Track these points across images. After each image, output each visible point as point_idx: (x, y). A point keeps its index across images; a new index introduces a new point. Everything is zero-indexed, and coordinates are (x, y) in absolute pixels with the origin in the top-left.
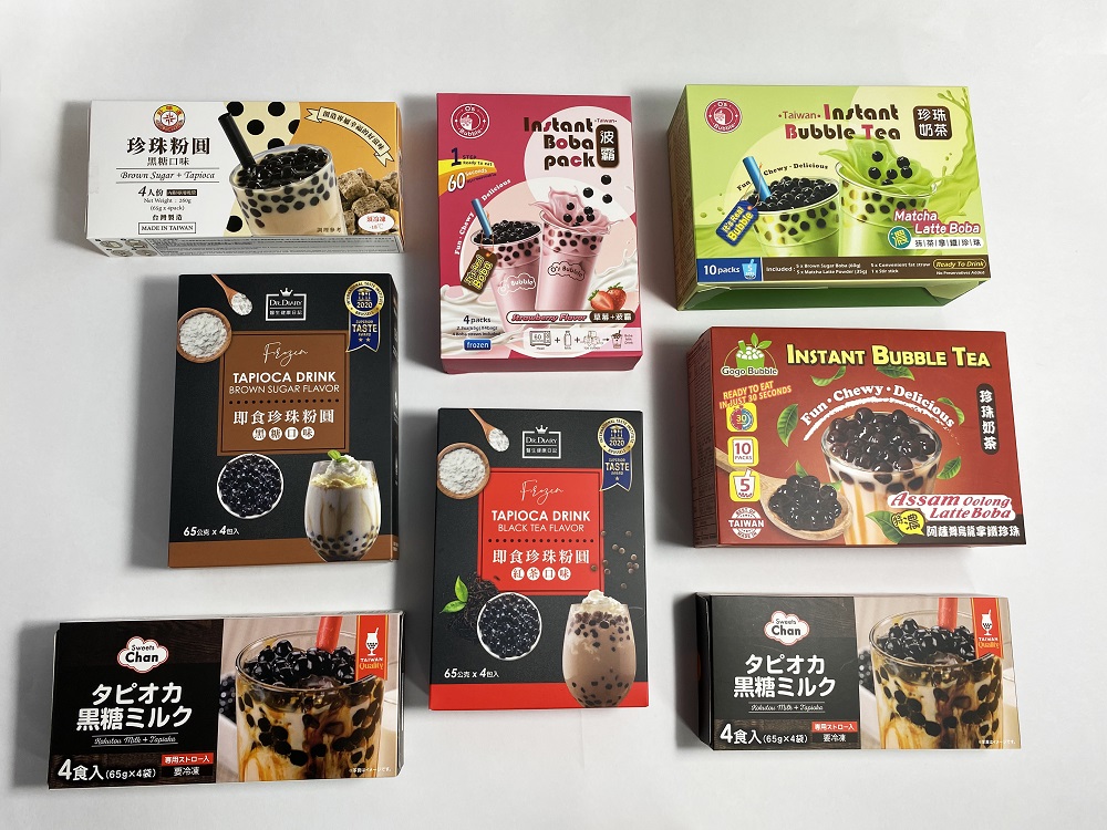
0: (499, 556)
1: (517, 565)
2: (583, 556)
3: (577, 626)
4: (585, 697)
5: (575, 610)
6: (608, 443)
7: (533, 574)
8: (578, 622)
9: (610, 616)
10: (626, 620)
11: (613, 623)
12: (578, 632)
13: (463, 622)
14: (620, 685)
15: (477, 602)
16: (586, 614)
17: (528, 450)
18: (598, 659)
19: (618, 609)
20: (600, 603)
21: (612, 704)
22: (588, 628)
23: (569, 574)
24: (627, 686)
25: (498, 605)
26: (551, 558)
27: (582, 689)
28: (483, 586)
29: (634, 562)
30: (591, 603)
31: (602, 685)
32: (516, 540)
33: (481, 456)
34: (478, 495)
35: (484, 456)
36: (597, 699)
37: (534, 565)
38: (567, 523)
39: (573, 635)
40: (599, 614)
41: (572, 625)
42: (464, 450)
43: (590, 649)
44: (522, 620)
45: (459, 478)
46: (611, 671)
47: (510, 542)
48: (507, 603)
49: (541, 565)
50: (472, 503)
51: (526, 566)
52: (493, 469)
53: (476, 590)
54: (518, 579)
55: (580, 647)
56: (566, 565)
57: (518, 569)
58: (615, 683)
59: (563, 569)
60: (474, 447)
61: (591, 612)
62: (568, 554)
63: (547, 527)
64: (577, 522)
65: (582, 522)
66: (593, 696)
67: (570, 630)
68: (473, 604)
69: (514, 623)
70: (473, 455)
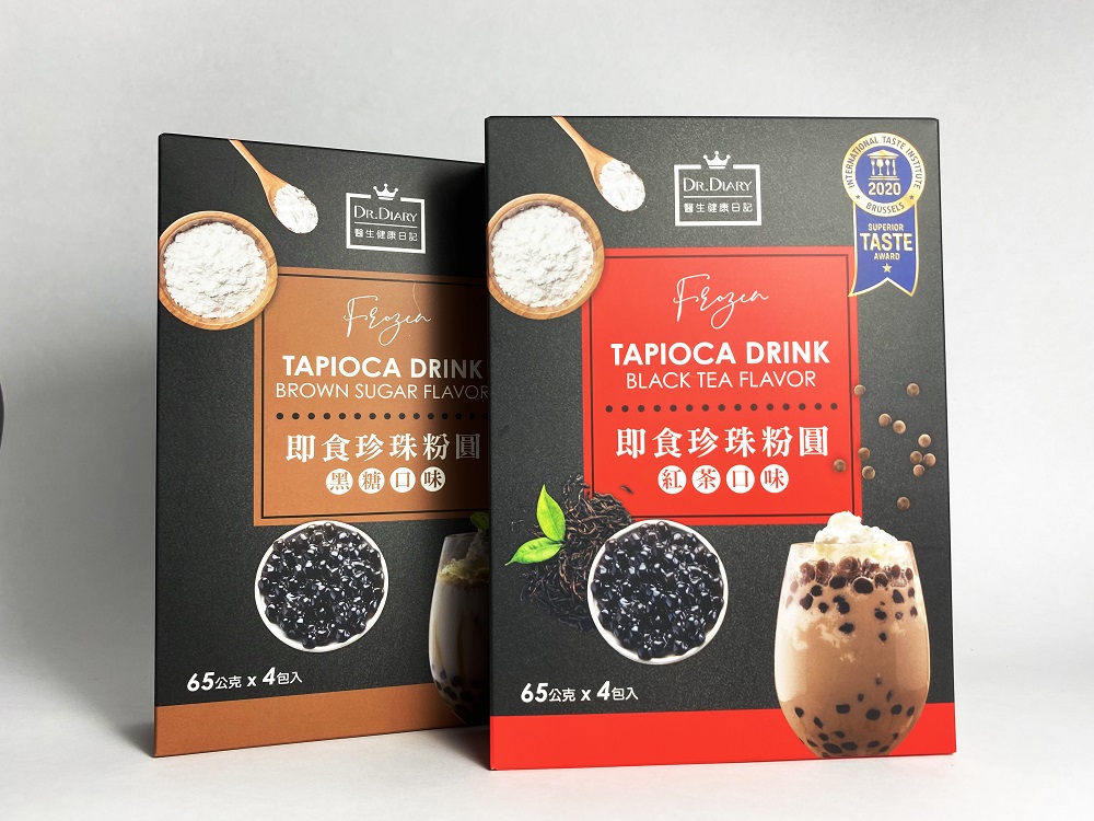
0: (631, 442)
1: (668, 460)
2: (815, 441)
3: (804, 590)
4: (823, 737)
5: (799, 557)
6: (865, 189)
7: (706, 481)
8: (807, 580)
9: (875, 567)
10: (909, 575)
11: (882, 581)
12: (806, 603)
13: (558, 582)
14: (896, 710)
15: (587, 541)
16: (823, 566)
17: (689, 208)
18: (850, 657)
19: (890, 551)
20: (855, 540)
21: (878, 749)
22: (828, 593)
23: (785, 480)
24: (911, 712)
25: (632, 547)
26: (744, 444)
27: (817, 722)
28: (597, 507)
29: (924, 451)
30: (833, 541)
31: (859, 710)
32: (665, 408)
33: (584, 223)
34: (579, 309)
35: (591, 222)
36: (847, 740)
37: (706, 460)
38: (779, 368)
39: (796, 608)
40: (851, 564)
41: (794, 587)
42: (545, 210)
43: (833, 637)
44: (685, 579)
45: (537, 273)
46: (878, 682)
47: (654, 411)
48: (651, 541)
49: (723, 461)
50: (566, 326)
51: (689, 463)
52: (614, 252)
53: (584, 515)
54: (672, 491)
55: (812, 634)
56: (779, 460)
57: (672, 469)
58: (886, 707)
59: (772, 468)
60: (568, 202)
61: (835, 559)
62: (783, 436)
63: (735, 379)
64: (802, 366)
65: (812, 366)
66: (840, 734)
67: (790, 600)
68: (576, 546)
69: (669, 585)
70: (567, 221)
